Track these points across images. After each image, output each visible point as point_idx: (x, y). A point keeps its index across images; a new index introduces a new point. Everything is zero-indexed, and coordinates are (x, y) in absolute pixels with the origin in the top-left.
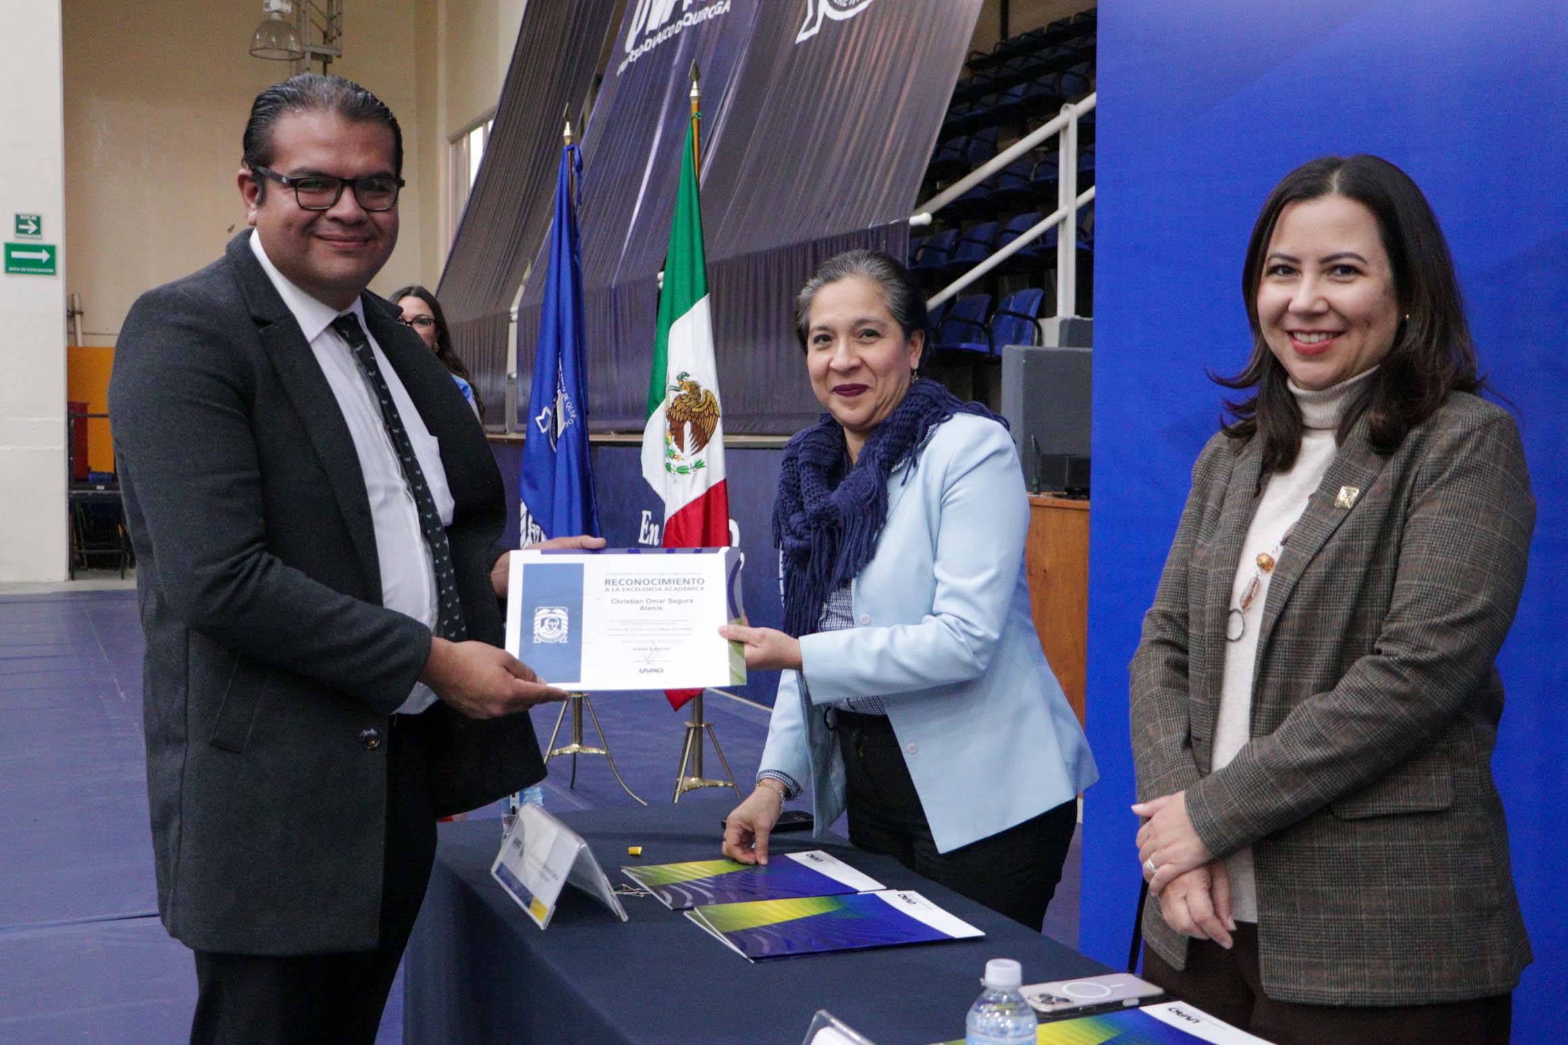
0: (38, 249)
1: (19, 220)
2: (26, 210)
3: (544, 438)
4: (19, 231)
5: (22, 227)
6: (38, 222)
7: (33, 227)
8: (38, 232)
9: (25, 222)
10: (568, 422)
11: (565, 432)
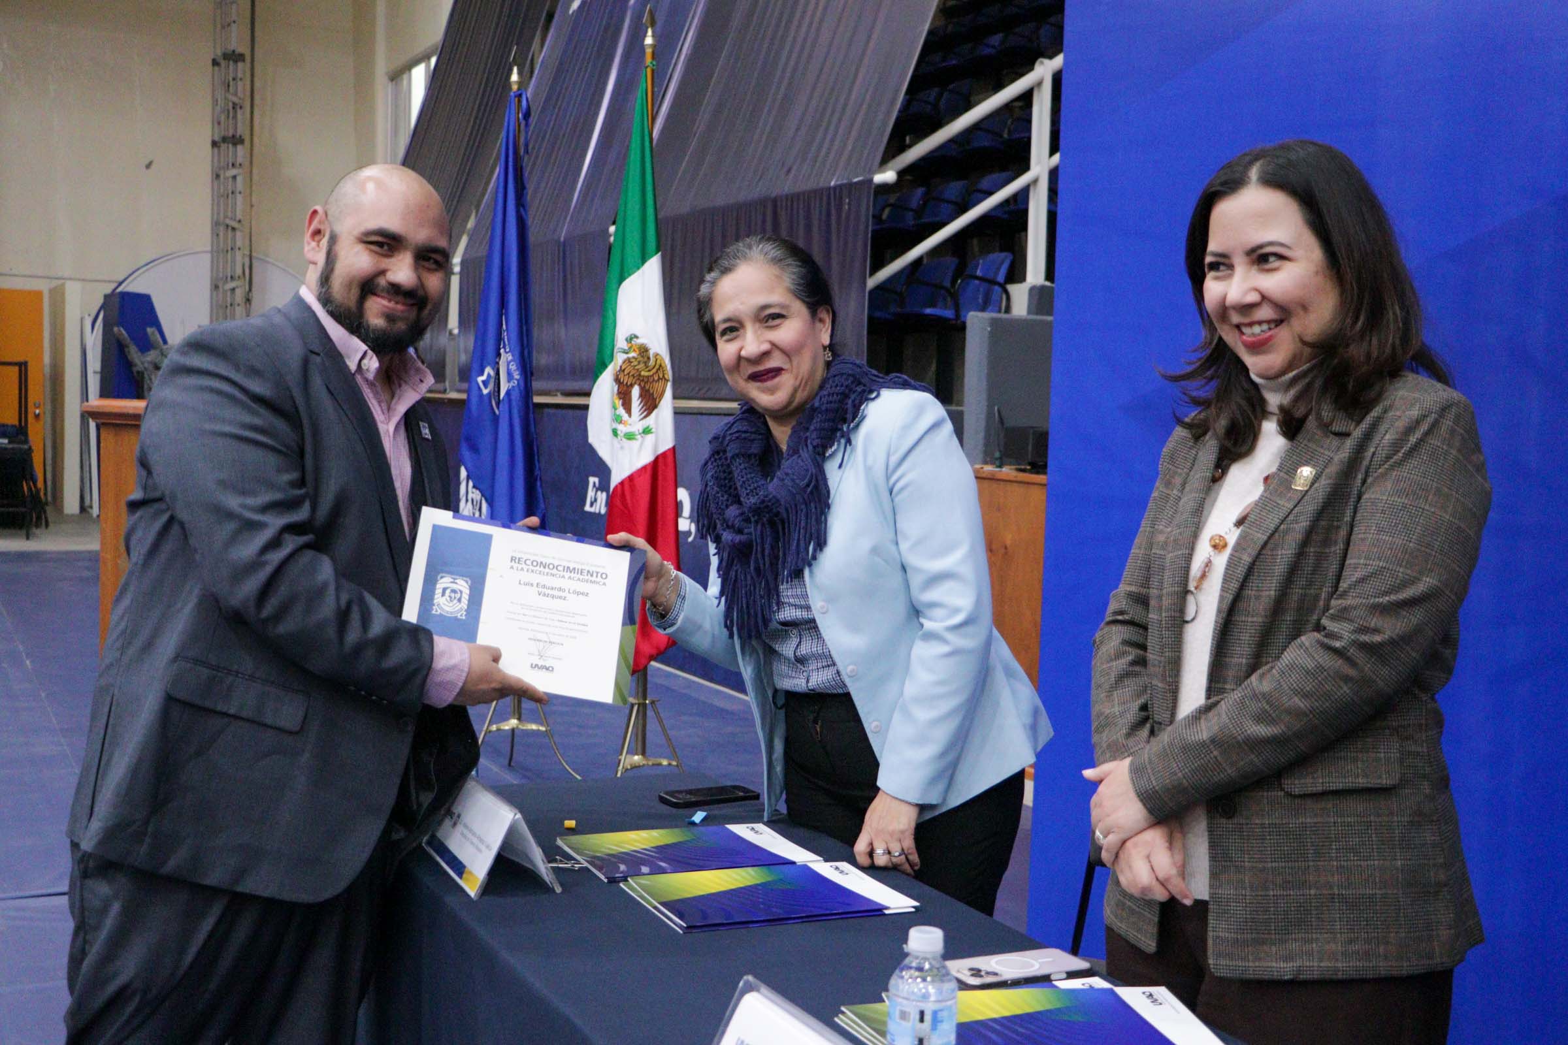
10: (511, 384)
11: (508, 393)
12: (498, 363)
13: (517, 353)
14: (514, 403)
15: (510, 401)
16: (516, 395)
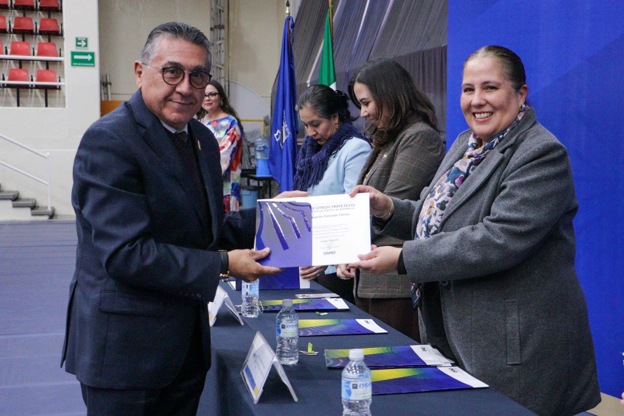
0: (86, 54)
1: (78, 40)
2: (81, 35)
3: (278, 143)
4: (77, 45)
5: (79, 43)
6: (86, 41)
7: (84, 44)
8: (86, 46)
9: (80, 41)
10: (287, 136)
11: (286, 141)
12: (282, 128)
13: (289, 123)
14: (288, 145)
15: (287, 143)
16: (289, 142)
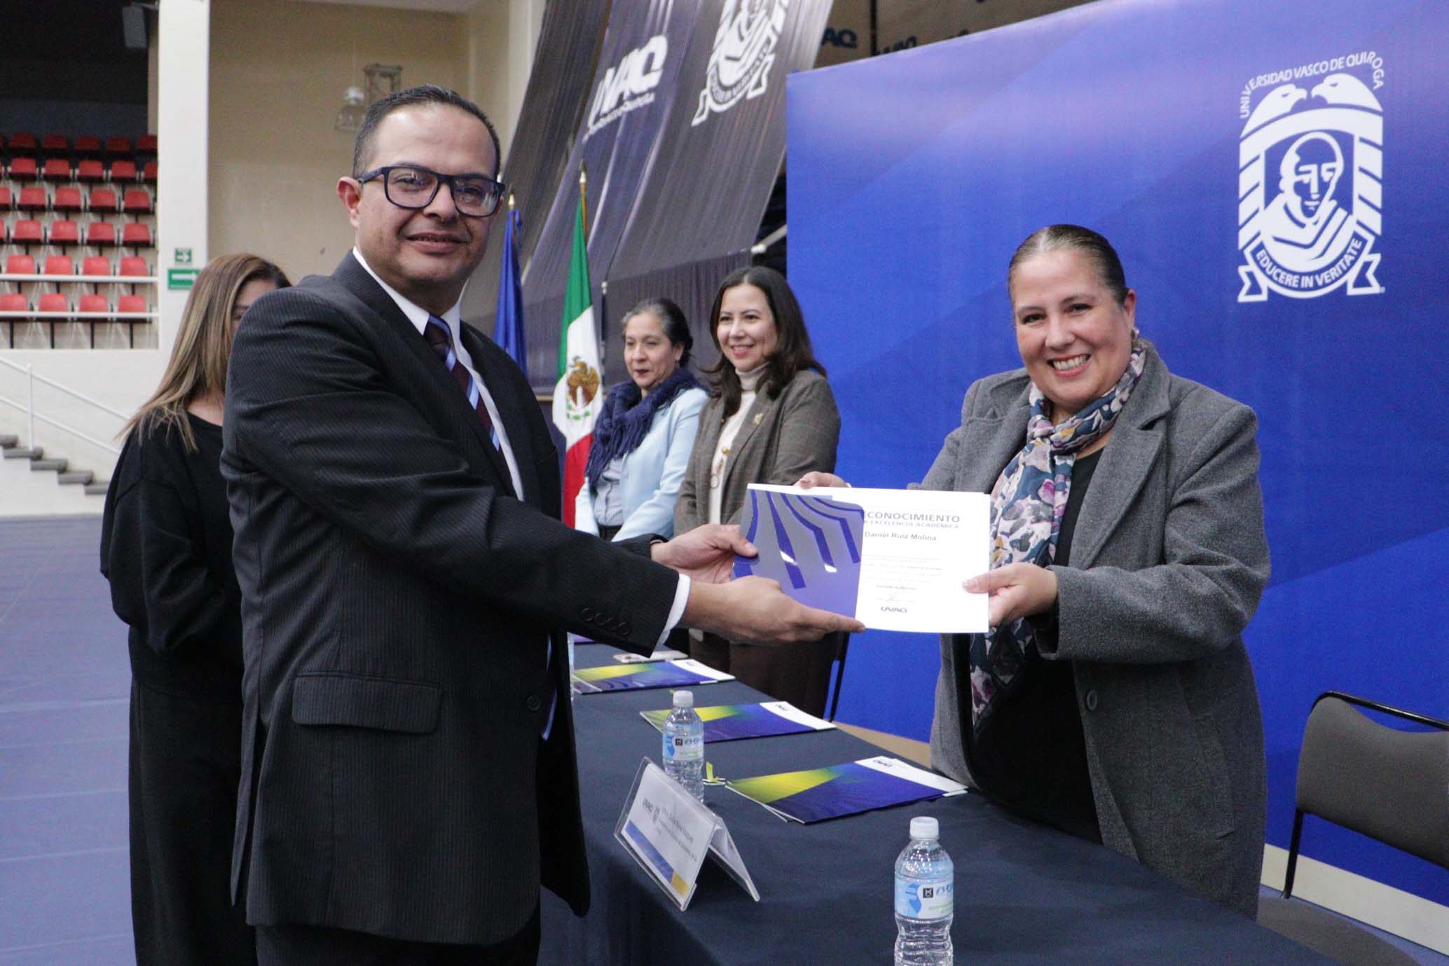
0: (189, 272)
1: (178, 253)
2: (183, 245)
4: (177, 260)
5: (180, 257)
6: (190, 253)
7: (186, 257)
8: (190, 260)
9: (181, 254)
